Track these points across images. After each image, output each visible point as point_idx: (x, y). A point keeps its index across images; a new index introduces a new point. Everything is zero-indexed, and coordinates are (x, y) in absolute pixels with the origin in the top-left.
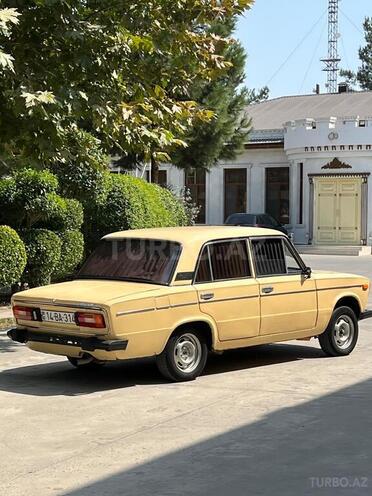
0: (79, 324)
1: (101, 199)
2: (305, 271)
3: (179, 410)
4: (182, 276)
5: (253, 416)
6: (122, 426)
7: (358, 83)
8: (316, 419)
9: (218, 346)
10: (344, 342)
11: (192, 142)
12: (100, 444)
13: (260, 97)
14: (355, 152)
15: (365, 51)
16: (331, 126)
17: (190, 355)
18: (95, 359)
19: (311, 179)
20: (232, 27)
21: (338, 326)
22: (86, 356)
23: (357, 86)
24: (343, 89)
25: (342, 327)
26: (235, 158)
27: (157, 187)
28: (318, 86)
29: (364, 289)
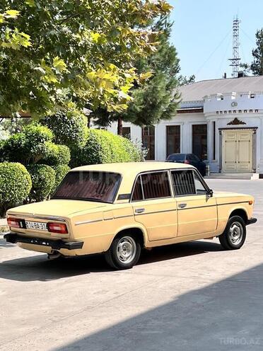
0: (50, 231)
1: (82, 145)
2: (209, 192)
3: (116, 293)
4: (122, 197)
5: (168, 298)
6: (74, 306)
7: (251, 71)
8: (212, 300)
9: (148, 244)
10: (236, 240)
11: (143, 109)
12: (54, 321)
13: (190, 81)
14: (248, 115)
15: (256, 51)
16: (233, 98)
17: (129, 252)
18: (62, 255)
19: (220, 132)
20: (168, 35)
21: (232, 229)
22: (56, 253)
23: (250, 73)
24: (240, 75)
25: (235, 230)
26: (171, 119)
27: (121, 138)
28: (225, 74)
29: (250, 204)
